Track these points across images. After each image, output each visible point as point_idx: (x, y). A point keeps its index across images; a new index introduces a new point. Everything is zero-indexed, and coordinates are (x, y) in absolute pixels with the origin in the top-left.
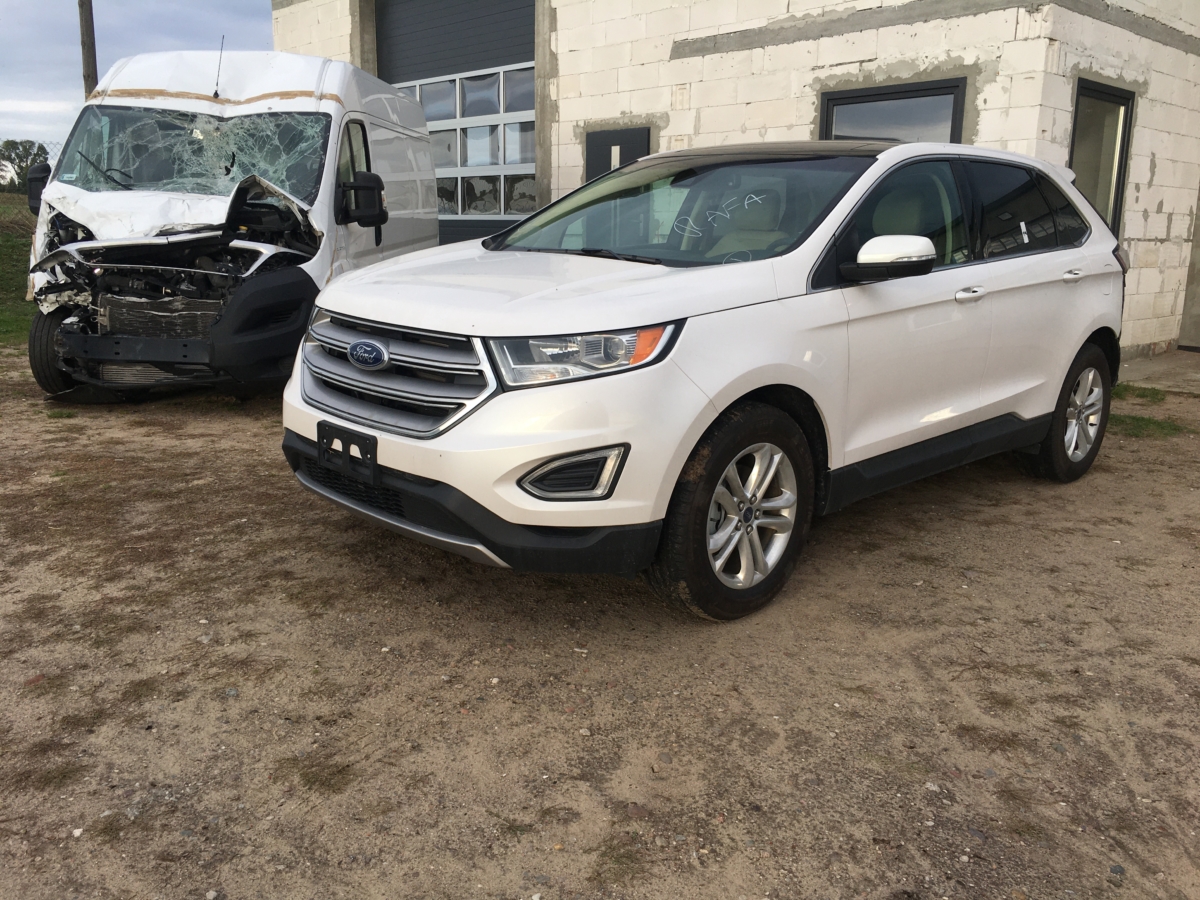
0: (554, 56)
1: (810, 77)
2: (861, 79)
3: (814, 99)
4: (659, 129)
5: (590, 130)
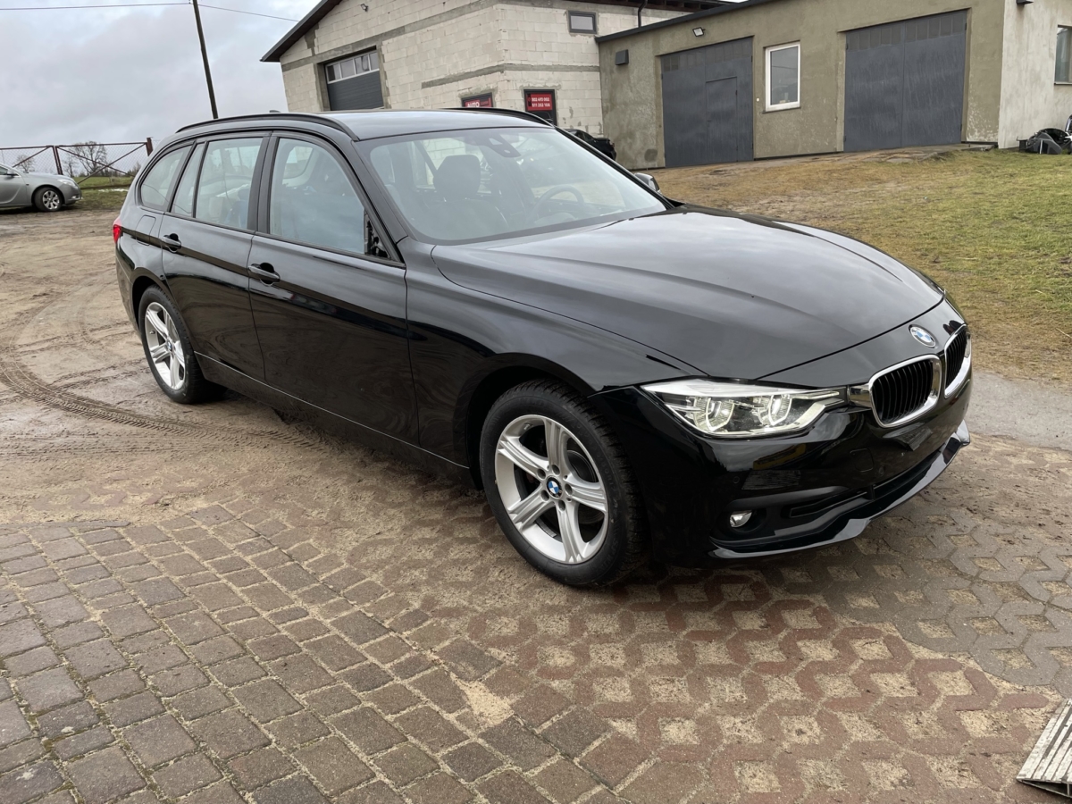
0: (388, 88)
1: (458, 94)
3: (460, 100)
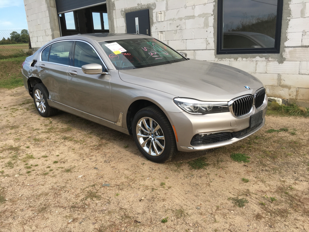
4: (152, 9)
5: (127, 12)
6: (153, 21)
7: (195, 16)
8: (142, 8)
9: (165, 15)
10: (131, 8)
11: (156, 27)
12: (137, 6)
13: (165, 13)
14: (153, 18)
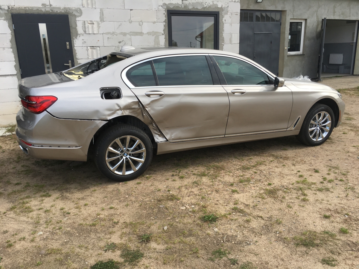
1: (161, 3)
2: (183, 7)
3: (164, 12)
4: (75, 16)
5: (14, 12)
6: (77, 32)
7: (143, 33)
8: (52, 11)
9: (99, 27)
10: (25, 8)
11: (83, 40)
12: (42, 6)
13: (98, 24)
14: (77, 28)
